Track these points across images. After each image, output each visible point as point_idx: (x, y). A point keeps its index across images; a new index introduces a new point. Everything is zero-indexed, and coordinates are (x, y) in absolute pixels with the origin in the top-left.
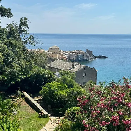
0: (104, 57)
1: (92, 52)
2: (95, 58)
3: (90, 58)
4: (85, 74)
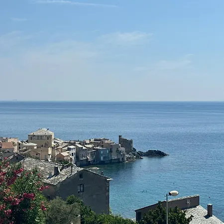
0: (160, 154)
1: (131, 142)
2: (140, 155)
3: (127, 156)
4: (82, 188)
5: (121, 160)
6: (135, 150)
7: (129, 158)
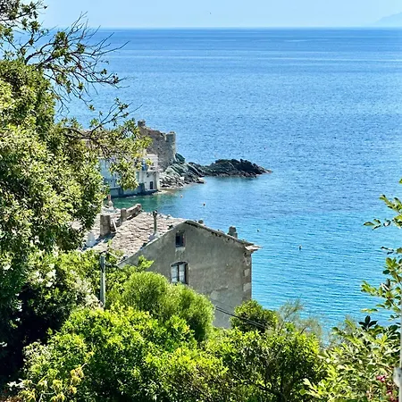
0: (248, 170)
1: (171, 137)
2: (195, 173)
3: (163, 176)
4: (182, 274)
5: (147, 187)
6: (182, 160)
7: (169, 182)
